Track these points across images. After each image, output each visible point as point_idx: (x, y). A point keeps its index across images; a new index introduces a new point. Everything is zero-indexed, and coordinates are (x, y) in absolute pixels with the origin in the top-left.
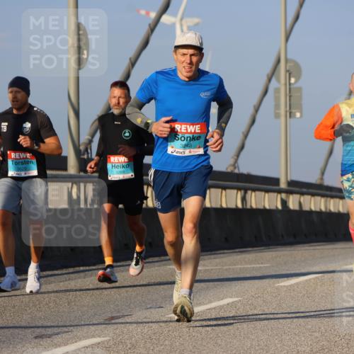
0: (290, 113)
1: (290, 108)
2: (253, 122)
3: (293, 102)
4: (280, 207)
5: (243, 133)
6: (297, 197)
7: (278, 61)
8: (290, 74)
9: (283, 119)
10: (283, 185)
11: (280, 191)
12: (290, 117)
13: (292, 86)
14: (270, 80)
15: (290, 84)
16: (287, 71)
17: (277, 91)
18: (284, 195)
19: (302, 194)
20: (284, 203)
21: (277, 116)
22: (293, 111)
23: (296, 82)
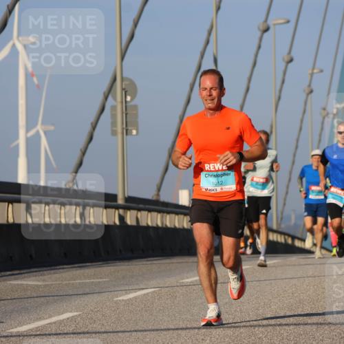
0: (127, 130)
1: (126, 126)
2: (91, 139)
3: (129, 120)
4: (117, 222)
5: (81, 150)
6: (134, 212)
7: (115, 80)
8: (126, 92)
9: (120, 136)
10: (120, 201)
11: (117, 207)
12: (127, 134)
13: (128, 104)
14: (106, 98)
15: (126, 102)
16: (123, 89)
17: (114, 108)
18: (121, 211)
19: (139, 210)
20: (122, 218)
21: (114, 133)
22: (130, 128)
23: (132, 100)
